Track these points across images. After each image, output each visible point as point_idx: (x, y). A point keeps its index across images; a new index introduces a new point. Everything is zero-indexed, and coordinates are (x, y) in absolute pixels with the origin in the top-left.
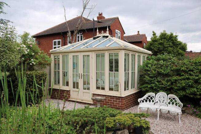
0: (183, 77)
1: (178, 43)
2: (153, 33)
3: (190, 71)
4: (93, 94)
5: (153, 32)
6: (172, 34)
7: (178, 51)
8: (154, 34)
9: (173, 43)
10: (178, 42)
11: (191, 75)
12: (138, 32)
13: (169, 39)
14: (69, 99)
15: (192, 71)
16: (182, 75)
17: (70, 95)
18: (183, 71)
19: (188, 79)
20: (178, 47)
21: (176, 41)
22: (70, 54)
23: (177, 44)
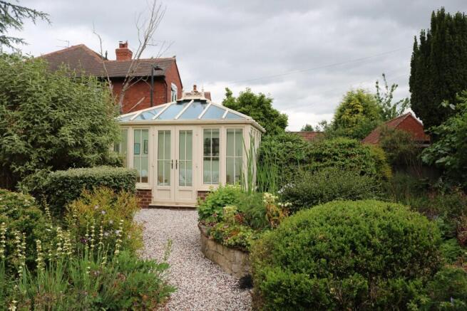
0: (326, 163)
1: (273, 114)
2: (226, 92)
3: (334, 154)
4: (199, 192)
5: (227, 90)
6: (263, 96)
7: (275, 128)
8: (229, 94)
9: (264, 113)
10: (273, 111)
11: (335, 160)
12: (195, 86)
13: (258, 106)
14: (150, 204)
15: (337, 155)
16: (325, 161)
17: (151, 197)
18: (325, 155)
19: (333, 165)
20: (273, 121)
21: (270, 109)
22: (151, 127)
23: (272, 116)
